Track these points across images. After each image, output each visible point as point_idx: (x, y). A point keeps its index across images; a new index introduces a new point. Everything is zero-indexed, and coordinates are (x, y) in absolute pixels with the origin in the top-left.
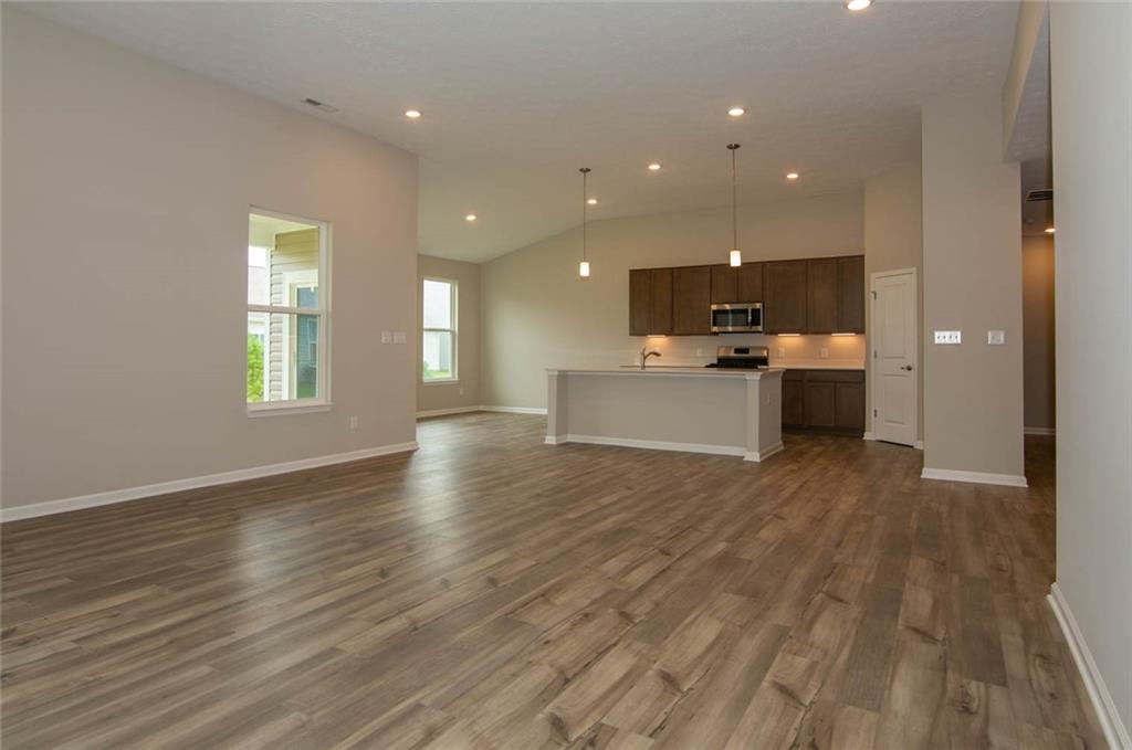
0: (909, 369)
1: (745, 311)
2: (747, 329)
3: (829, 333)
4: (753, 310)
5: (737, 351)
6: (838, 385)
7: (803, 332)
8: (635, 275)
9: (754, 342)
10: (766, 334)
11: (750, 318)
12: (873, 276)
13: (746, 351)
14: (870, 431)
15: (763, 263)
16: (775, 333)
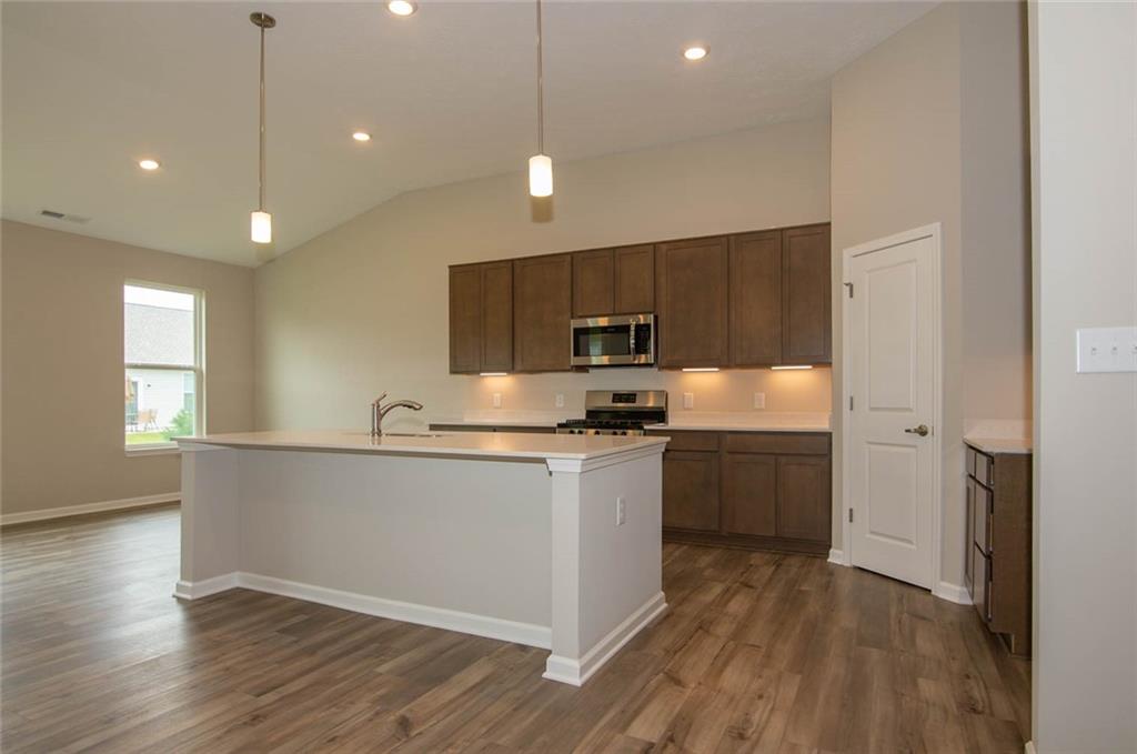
0: (922, 432)
1: (626, 328)
2: (629, 359)
3: (767, 364)
4: (638, 327)
5: (618, 397)
6: (783, 460)
7: (723, 364)
8: (457, 272)
9: (643, 382)
10: (661, 368)
11: (632, 341)
12: (847, 253)
13: (631, 397)
14: (840, 548)
15: (655, 245)
16: (676, 366)
